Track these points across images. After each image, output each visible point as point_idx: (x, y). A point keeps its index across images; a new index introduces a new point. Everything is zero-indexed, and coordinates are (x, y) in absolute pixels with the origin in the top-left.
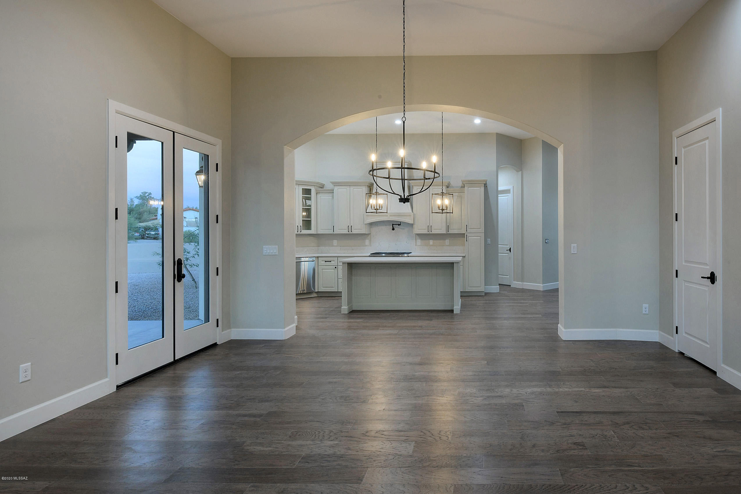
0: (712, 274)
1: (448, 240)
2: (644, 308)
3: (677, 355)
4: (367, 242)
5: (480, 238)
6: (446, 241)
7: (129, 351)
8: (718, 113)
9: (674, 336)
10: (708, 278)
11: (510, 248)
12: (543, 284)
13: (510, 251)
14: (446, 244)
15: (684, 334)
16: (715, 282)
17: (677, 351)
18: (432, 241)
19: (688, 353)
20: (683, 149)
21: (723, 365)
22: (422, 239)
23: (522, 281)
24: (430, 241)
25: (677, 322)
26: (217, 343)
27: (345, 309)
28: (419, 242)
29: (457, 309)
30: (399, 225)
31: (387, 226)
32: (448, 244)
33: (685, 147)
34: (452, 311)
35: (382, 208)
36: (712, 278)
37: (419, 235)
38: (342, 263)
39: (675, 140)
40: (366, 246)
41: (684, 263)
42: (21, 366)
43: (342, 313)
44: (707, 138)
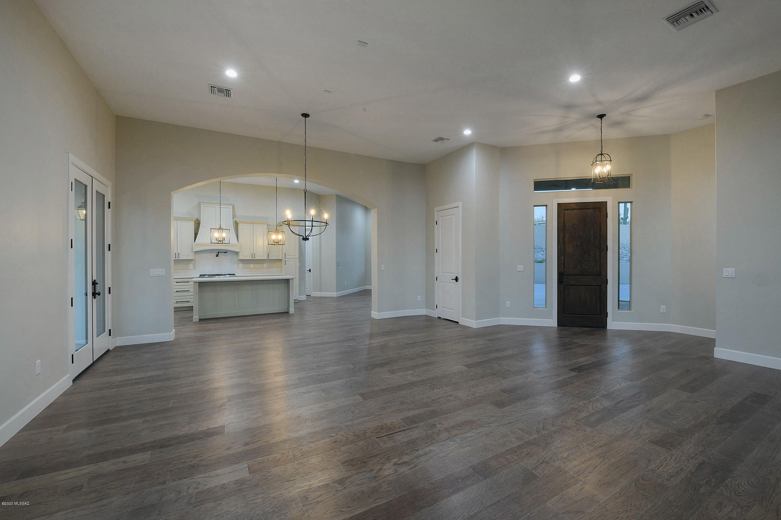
0: (457, 277)
1: (266, 264)
2: (418, 298)
3: (437, 319)
4: (191, 266)
5: (296, 263)
6: (265, 264)
7: (77, 353)
8: (460, 204)
9: (435, 310)
10: (455, 279)
11: (310, 269)
12: (336, 292)
13: (310, 271)
14: (265, 267)
15: (441, 308)
16: (457, 281)
17: (437, 317)
18: (252, 264)
19: (442, 317)
20: (440, 217)
21: (462, 318)
22: (243, 263)
23: (320, 291)
24: (251, 265)
25: (437, 303)
26: (110, 349)
27: (196, 318)
28: (241, 265)
29: (292, 310)
30: (225, 252)
31: (211, 254)
32: (266, 267)
33: (441, 217)
34: (287, 313)
35: (224, 240)
36: (457, 279)
37: (241, 260)
38: (193, 283)
39: (436, 213)
40: (190, 269)
41: (441, 273)
42: (37, 362)
43: (193, 321)
44: (454, 214)
